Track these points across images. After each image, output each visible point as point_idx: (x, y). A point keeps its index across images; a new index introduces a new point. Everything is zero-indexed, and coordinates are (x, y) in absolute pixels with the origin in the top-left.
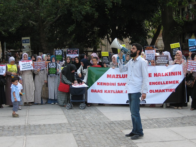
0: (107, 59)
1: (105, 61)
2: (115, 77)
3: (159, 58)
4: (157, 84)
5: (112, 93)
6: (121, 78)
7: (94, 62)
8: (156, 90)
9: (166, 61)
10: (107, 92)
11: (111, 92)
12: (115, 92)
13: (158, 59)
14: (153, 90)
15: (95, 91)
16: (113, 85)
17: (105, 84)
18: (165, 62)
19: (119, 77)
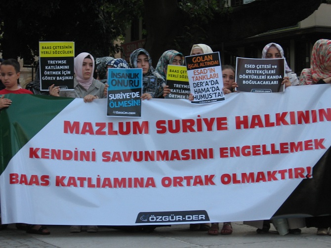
0: (67, 67)
1: (56, 76)
2: (91, 132)
3: (252, 69)
4: (249, 154)
5: (82, 185)
6: (116, 133)
7: (6, 77)
8: (244, 175)
9: (274, 80)
10: (66, 182)
11: (78, 182)
12: (94, 182)
13: (249, 69)
14: (235, 175)
15: (24, 180)
16: (88, 159)
17: (56, 154)
18: (271, 80)
19: (106, 130)
